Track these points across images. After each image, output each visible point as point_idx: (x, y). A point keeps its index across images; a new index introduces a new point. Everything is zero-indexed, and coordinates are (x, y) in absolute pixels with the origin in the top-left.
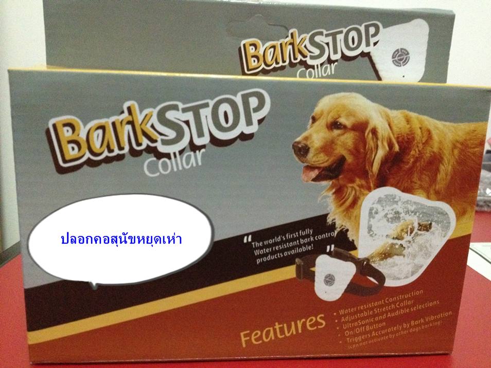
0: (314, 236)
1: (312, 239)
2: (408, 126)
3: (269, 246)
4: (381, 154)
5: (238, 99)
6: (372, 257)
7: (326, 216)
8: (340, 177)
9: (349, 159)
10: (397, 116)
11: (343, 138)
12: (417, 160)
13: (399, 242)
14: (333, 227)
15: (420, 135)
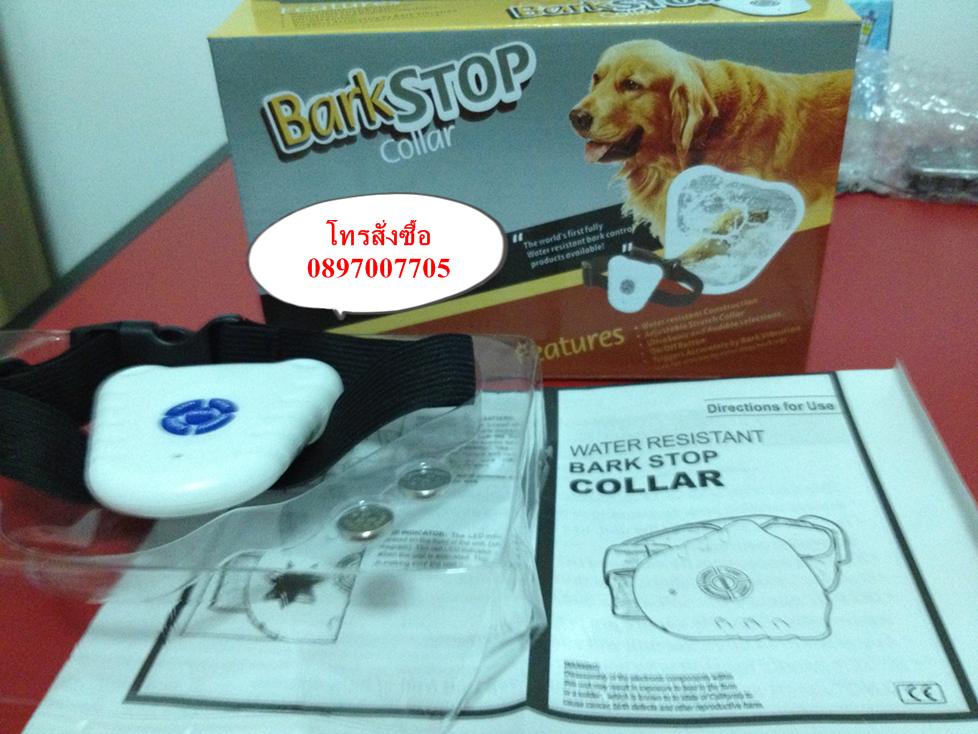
0: (604, 231)
1: (602, 236)
2: (732, 82)
3: (546, 246)
4: (693, 121)
5: (492, 57)
6: (684, 258)
7: (620, 206)
8: (638, 154)
9: (649, 130)
10: (715, 68)
11: (638, 102)
12: (745, 126)
13: (722, 237)
14: (630, 220)
15: (749, 93)
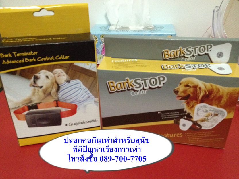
0: (179, 114)
2: (212, 87)
3: (166, 115)
4: (202, 94)
5: (157, 78)
6: (198, 121)
7: (183, 109)
8: (188, 99)
9: (191, 95)
10: (208, 85)
11: (189, 89)
12: (214, 97)
13: (207, 118)
14: (186, 112)
15: (215, 90)
